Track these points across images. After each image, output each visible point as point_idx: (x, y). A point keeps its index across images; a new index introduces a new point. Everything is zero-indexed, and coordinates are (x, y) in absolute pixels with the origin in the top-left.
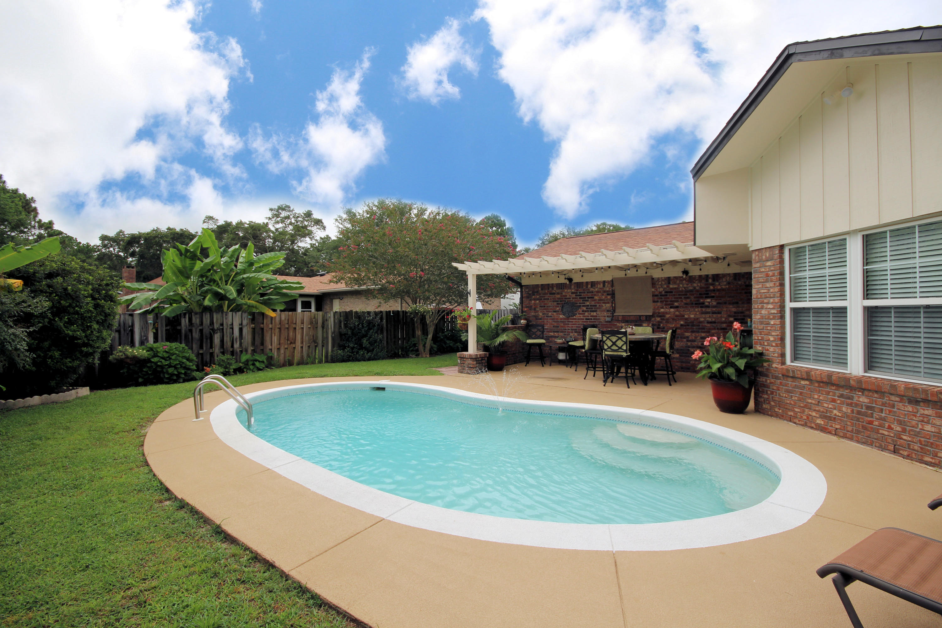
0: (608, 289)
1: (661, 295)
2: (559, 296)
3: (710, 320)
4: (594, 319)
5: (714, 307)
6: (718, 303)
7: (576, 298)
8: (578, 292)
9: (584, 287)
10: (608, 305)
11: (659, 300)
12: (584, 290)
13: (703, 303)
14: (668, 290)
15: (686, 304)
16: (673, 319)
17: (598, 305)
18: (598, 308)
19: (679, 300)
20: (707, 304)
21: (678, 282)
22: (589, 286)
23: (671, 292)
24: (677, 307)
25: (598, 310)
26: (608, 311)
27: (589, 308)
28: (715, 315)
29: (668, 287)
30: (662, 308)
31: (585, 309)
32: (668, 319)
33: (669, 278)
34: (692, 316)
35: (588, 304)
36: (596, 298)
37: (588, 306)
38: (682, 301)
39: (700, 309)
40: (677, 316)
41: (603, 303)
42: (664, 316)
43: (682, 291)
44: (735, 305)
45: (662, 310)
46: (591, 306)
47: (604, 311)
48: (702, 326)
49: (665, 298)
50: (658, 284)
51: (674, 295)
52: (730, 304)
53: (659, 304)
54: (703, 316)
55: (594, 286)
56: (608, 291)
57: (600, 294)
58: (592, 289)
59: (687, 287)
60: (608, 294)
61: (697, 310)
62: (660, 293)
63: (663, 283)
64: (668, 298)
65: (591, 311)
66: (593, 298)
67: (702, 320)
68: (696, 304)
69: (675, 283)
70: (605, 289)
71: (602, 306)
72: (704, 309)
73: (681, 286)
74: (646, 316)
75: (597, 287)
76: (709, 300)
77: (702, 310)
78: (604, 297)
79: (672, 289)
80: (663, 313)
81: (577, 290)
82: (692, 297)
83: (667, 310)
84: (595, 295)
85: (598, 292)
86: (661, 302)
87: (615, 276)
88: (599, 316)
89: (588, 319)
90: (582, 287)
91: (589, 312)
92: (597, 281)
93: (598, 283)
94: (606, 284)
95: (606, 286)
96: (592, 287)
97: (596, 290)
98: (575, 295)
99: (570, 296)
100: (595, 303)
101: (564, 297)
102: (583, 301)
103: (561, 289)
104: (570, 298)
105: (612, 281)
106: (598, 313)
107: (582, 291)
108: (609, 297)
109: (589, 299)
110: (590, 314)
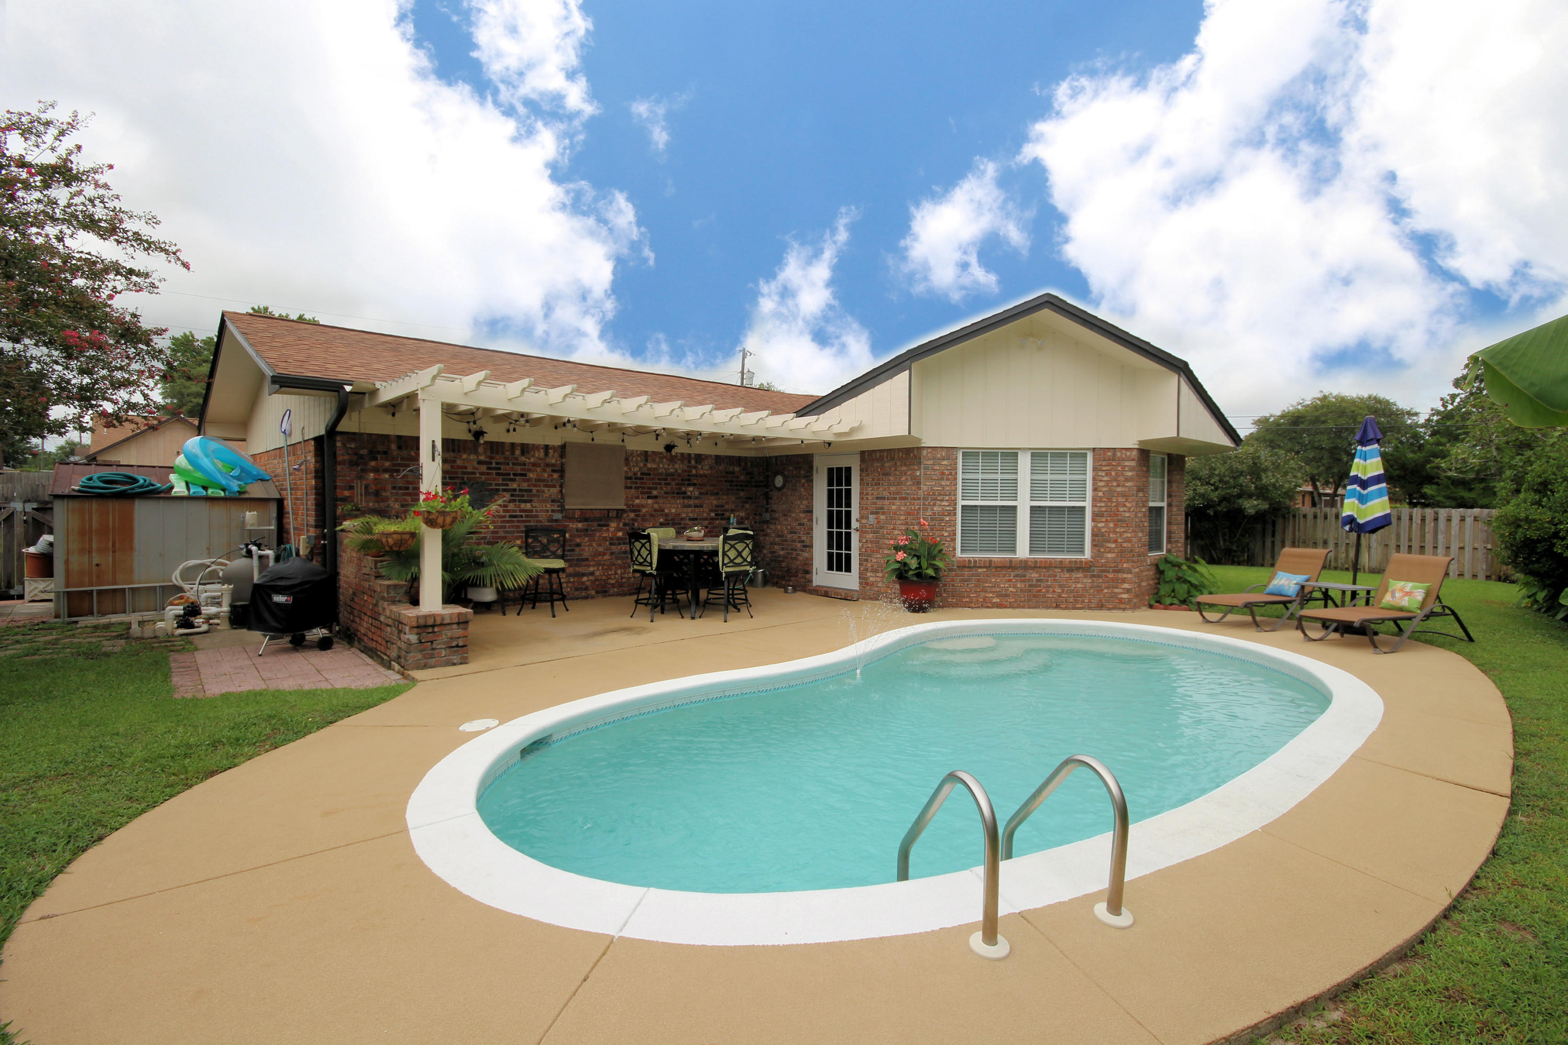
0: (553, 461)
1: (636, 478)
2: (447, 467)
4: (527, 516)
5: (696, 498)
6: (700, 494)
7: (488, 474)
8: (494, 461)
9: (507, 453)
10: (554, 491)
11: (634, 486)
13: (685, 493)
14: (645, 470)
15: (666, 493)
16: (651, 515)
17: (534, 490)
18: (535, 496)
19: (659, 487)
20: (689, 493)
21: (657, 460)
22: (518, 452)
23: (649, 474)
24: (656, 497)
25: (534, 499)
26: (553, 501)
27: (518, 496)
29: (645, 465)
30: (638, 498)
31: (508, 496)
32: (644, 515)
33: (646, 452)
34: (673, 511)
35: (515, 486)
36: (531, 475)
37: (515, 490)
38: (661, 488)
39: (681, 501)
40: (656, 510)
41: (546, 486)
42: (639, 511)
43: (661, 474)
45: (637, 501)
46: (520, 490)
47: (546, 501)
49: (641, 483)
50: (632, 461)
51: (653, 479)
52: (711, 495)
53: (633, 491)
54: (685, 510)
55: (528, 452)
56: (553, 465)
57: (538, 469)
58: (523, 458)
59: (668, 469)
60: (553, 471)
61: (678, 502)
62: (635, 474)
63: (640, 459)
64: (645, 483)
65: (520, 501)
66: (525, 475)
68: (678, 493)
69: (654, 461)
70: (548, 460)
71: (544, 492)
72: (686, 501)
73: (661, 466)
74: (618, 510)
75: (533, 456)
76: (691, 489)
77: (684, 502)
78: (546, 475)
79: (649, 469)
80: (638, 505)
81: (492, 458)
82: (673, 483)
83: (644, 502)
84: (529, 470)
85: (534, 465)
86: (636, 488)
87: (568, 440)
88: (536, 511)
89: (515, 516)
90: (503, 453)
91: (517, 503)
92: (534, 445)
93: (535, 447)
94: (551, 451)
95: (550, 455)
96: (523, 454)
97: (532, 460)
98: (485, 466)
99: (474, 468)
100: (529, 486)
101: (460, 471)
102: (503, 480)
103: (453, 451)
104: (475, 473)
105: (563, 447)
106: (534, 504)
107: (502, 461)
108: (556, 476)
109: (517, 478)
110: (519, 506)
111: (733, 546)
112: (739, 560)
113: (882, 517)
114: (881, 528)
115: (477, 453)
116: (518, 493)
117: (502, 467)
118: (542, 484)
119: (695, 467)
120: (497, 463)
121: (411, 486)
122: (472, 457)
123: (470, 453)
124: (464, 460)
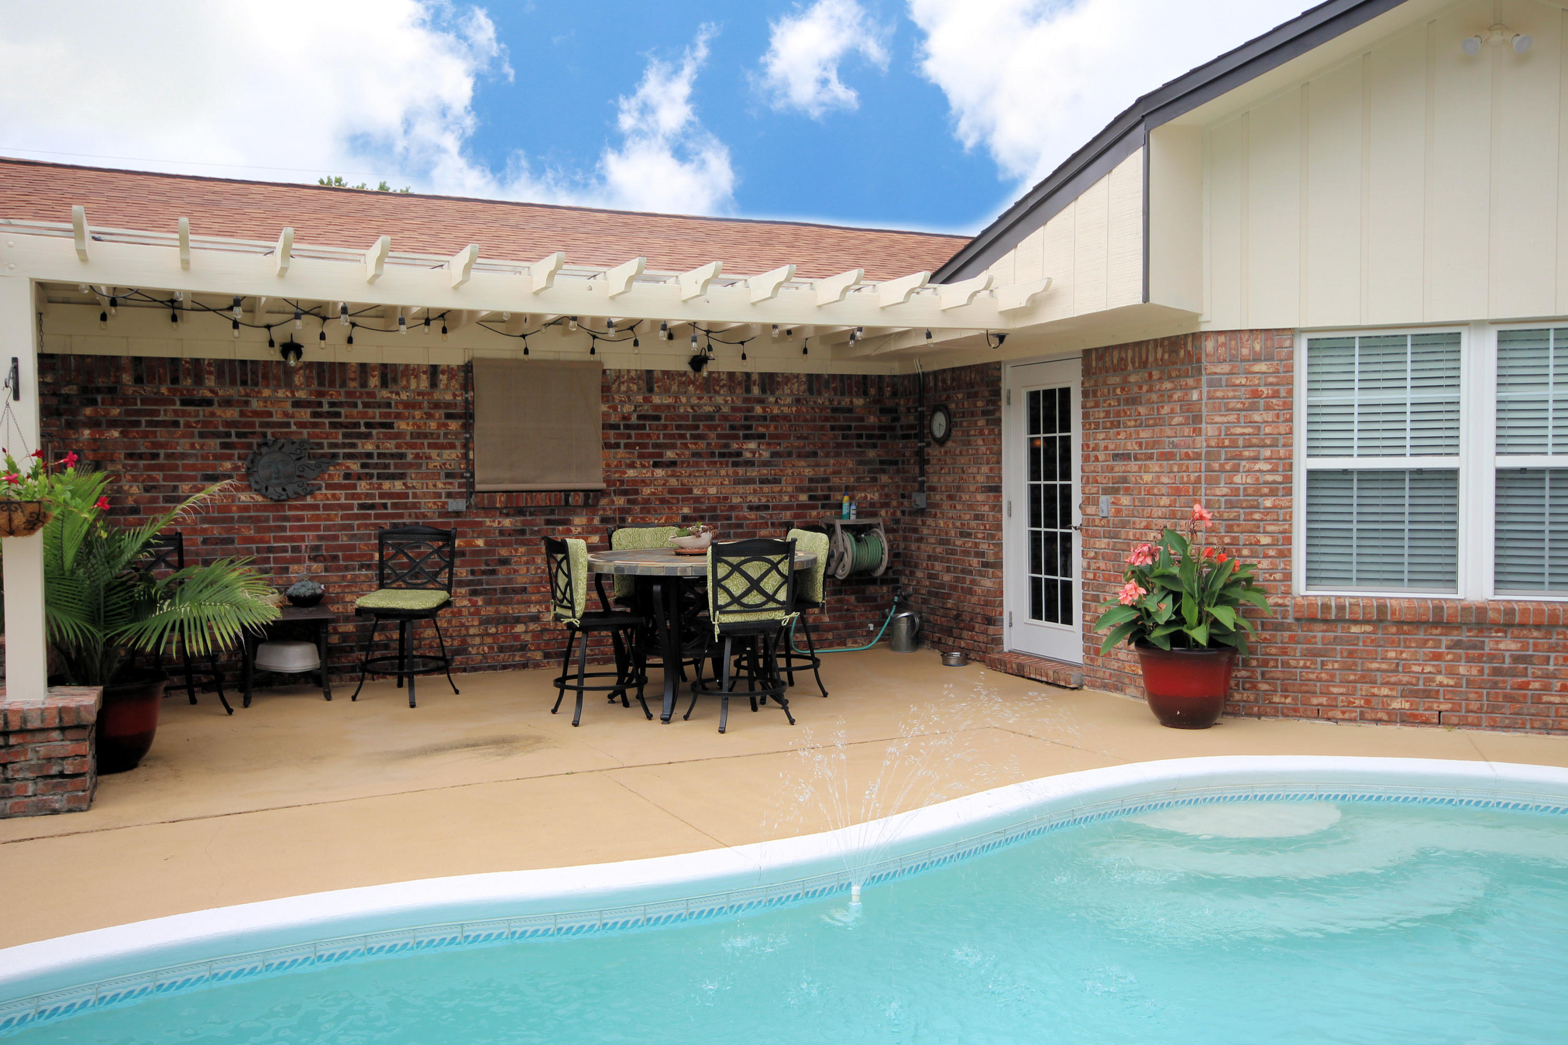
0: (448, 397)
1: (627, 427)
2: (231, 414)
3: (755, 500)
4: (395, 506)
5: (765, 464)
6: (773, 455)
7: (315, 425)
8: (325, 401)
9: (353, 385)
10: (451, 456)
11: (622, 442)
12: (349, 394)
13: (739, 454)
14: (647, 409)
15: (694, 455)
16: (663, 501)
17: (410, 454)
18: (411, 465)
19: (679, 442)
20: (748, 455)
21: (674, 388)
22: (374, 382)
23: (657, 418)
24: (673, 464)
25: (411, 472)
26: (448, 475)
27: (376, 466)
28: (766, 488)
29: (647, 400)
30: (632, 466)
31: (355, 466)
32: (647, 501)
33: (650, 372)
34: (713, 491)
35: (369, 447)
36: (403, 426)
37: (369, 455)
38: (685, 446)
39: (731, 470)
40: (672, 491)
41: (433, 446)
42: (636, 492)
43: (685, 417)
44: (811, 460)
45: (631, 473)
46: (380, 455)
47: (434, 476)
48: (737, 518)
49: (638, 436)
50: (618, 391)
51: (665, 427)
52: (799, 456)
53: (621, 453)
54: (740, 489)
55: (395, 380)
56: (448, 405)
57: (418, 413)
58: (385, 393)
59: (700, 407)
60: (449, 416)
61: (723, 472)
62: (625, 418)
63: (634, 388)
64: (648, 436)
65: (380, 476)
66: (390, 425)
67: (736, 500)
68: (722, 455)
69: (667, 390)
70: (437, 396)
71: (429, 457)
72: (741, 471)
73: (684, 400)
74: (586, 492)
75: (406, 388)
76: (752, 445)
77: (736, 473)
78: (433, 425)
79: (657, 407)
80: (634, 481)
81: (321, 394)
82: (712, 434)
83: (646, 474)
84: (399, 416)
85: (408, 405)
86: (627, 446)
87: (478, 354)
88: (415, 496)
89: (372, 506)
90: (343, 384)
91: (375, 480)
92: (407, 366)
93: (409, 371)
94: (443, 378)
95: (442, 386)
96: (384, 384)
97: (404, 396)
98: (309, 411)
99: (286, 414)
100: (398, 446)
101: (257, 420)
102: (345, 436)
103: (244, 383)
104: (288, 425)
105: (468, 368)
106: (410, 482)
107: (342, 399)
108: (454, 425)
109: (374, 432)
110: (380, 486)
111: (736, 568)
112: (754, 598)
113: (1125, 500)
114: (1124, 525)
115: (289, 385)
116: (375, 460)
117: (343, 411)
118: (426, 442)
119: (761, 401)
120: (332, 404)
121: (162, 452)
122: (281, 394)
123: (278, 386)
124: (265, 400)
